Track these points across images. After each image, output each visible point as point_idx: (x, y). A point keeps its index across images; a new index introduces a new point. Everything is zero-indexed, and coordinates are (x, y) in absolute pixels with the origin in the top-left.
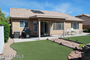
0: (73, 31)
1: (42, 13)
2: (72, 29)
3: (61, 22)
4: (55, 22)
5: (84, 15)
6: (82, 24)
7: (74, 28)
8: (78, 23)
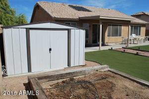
0: (135, 39)
1: (89, 11)
2: (134, 35)
3: (118, 26)
4: (110, 25)
5: (144, 14)
6: (145, 28)
7: (137, 35)
8: (140, 27)
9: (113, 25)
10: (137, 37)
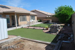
0: (33, 22)
2: (32, 20)
3: (24, 16)
5: (36, 11)
6: (36, 17)
7: (33, 20)
8: (34, 16)
9: (22, 16)
10: (34, 21)
